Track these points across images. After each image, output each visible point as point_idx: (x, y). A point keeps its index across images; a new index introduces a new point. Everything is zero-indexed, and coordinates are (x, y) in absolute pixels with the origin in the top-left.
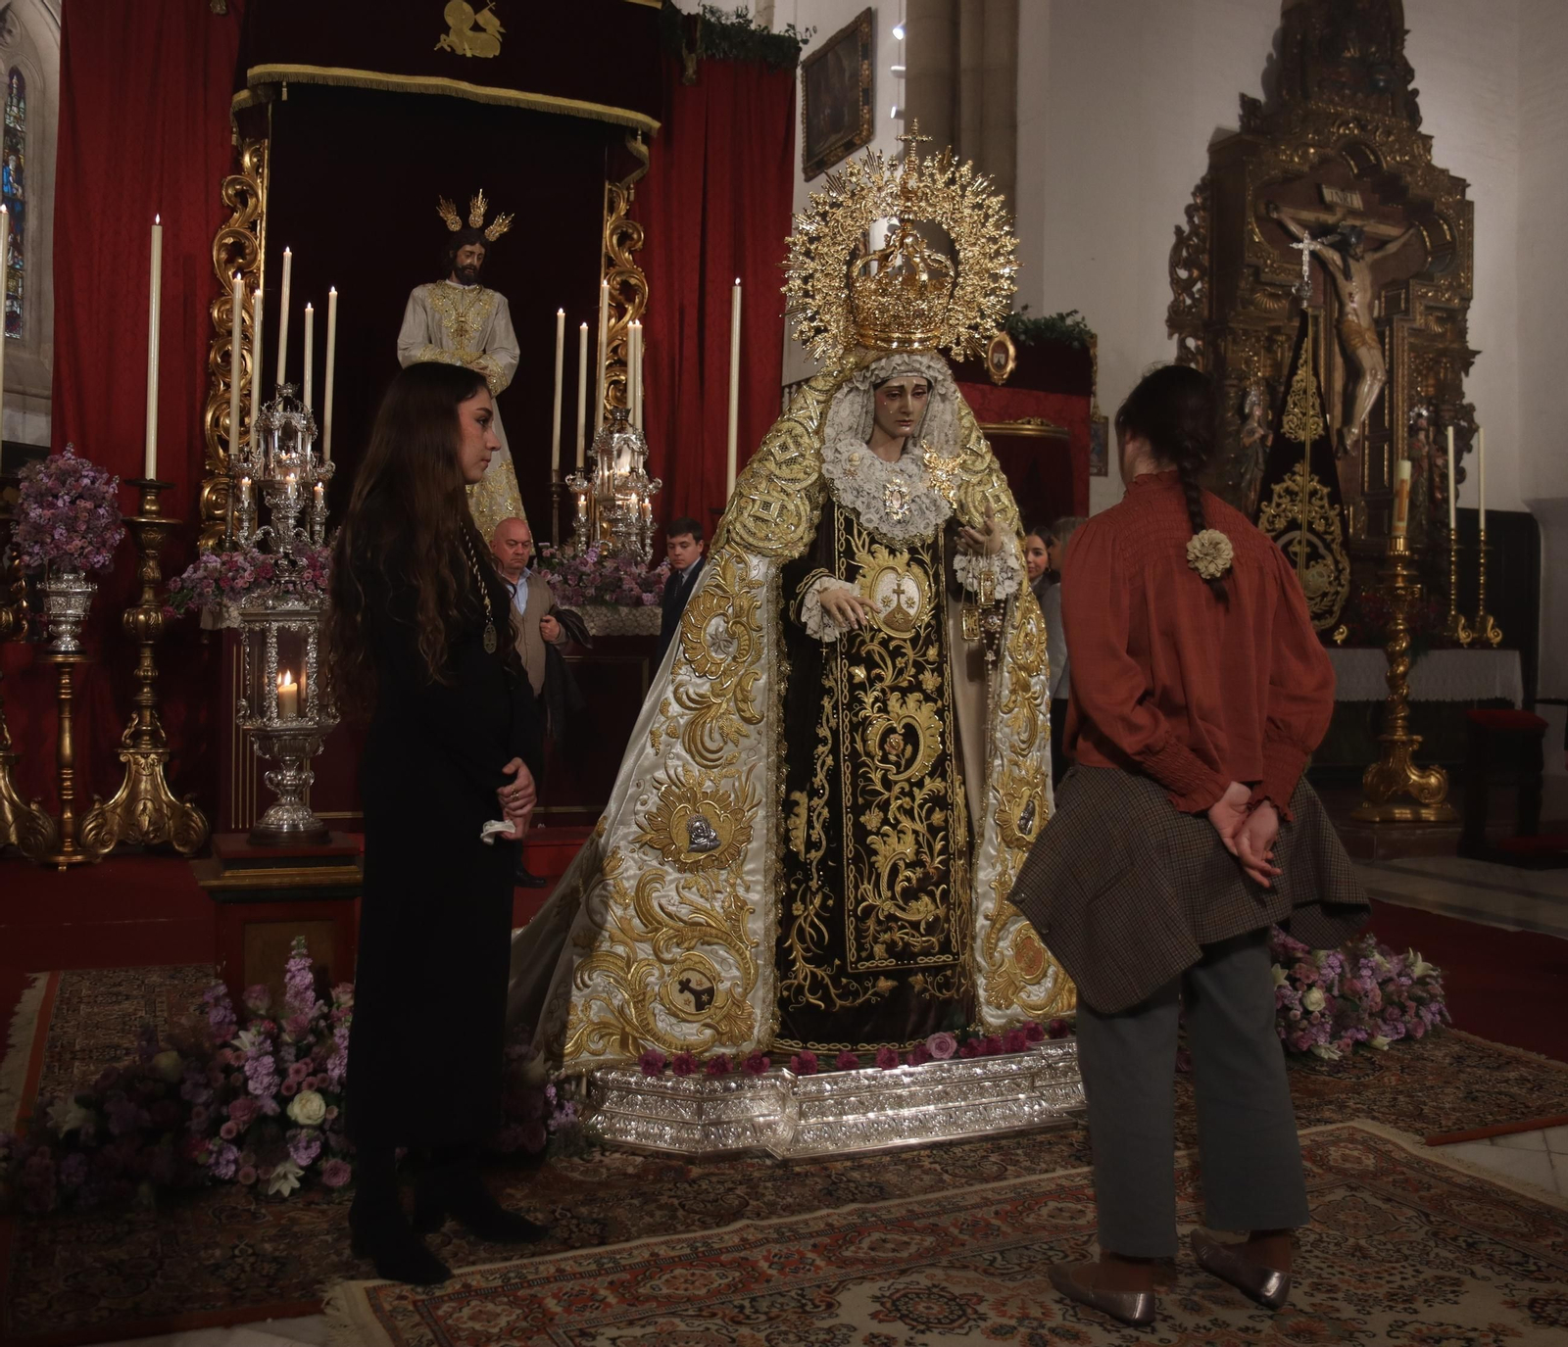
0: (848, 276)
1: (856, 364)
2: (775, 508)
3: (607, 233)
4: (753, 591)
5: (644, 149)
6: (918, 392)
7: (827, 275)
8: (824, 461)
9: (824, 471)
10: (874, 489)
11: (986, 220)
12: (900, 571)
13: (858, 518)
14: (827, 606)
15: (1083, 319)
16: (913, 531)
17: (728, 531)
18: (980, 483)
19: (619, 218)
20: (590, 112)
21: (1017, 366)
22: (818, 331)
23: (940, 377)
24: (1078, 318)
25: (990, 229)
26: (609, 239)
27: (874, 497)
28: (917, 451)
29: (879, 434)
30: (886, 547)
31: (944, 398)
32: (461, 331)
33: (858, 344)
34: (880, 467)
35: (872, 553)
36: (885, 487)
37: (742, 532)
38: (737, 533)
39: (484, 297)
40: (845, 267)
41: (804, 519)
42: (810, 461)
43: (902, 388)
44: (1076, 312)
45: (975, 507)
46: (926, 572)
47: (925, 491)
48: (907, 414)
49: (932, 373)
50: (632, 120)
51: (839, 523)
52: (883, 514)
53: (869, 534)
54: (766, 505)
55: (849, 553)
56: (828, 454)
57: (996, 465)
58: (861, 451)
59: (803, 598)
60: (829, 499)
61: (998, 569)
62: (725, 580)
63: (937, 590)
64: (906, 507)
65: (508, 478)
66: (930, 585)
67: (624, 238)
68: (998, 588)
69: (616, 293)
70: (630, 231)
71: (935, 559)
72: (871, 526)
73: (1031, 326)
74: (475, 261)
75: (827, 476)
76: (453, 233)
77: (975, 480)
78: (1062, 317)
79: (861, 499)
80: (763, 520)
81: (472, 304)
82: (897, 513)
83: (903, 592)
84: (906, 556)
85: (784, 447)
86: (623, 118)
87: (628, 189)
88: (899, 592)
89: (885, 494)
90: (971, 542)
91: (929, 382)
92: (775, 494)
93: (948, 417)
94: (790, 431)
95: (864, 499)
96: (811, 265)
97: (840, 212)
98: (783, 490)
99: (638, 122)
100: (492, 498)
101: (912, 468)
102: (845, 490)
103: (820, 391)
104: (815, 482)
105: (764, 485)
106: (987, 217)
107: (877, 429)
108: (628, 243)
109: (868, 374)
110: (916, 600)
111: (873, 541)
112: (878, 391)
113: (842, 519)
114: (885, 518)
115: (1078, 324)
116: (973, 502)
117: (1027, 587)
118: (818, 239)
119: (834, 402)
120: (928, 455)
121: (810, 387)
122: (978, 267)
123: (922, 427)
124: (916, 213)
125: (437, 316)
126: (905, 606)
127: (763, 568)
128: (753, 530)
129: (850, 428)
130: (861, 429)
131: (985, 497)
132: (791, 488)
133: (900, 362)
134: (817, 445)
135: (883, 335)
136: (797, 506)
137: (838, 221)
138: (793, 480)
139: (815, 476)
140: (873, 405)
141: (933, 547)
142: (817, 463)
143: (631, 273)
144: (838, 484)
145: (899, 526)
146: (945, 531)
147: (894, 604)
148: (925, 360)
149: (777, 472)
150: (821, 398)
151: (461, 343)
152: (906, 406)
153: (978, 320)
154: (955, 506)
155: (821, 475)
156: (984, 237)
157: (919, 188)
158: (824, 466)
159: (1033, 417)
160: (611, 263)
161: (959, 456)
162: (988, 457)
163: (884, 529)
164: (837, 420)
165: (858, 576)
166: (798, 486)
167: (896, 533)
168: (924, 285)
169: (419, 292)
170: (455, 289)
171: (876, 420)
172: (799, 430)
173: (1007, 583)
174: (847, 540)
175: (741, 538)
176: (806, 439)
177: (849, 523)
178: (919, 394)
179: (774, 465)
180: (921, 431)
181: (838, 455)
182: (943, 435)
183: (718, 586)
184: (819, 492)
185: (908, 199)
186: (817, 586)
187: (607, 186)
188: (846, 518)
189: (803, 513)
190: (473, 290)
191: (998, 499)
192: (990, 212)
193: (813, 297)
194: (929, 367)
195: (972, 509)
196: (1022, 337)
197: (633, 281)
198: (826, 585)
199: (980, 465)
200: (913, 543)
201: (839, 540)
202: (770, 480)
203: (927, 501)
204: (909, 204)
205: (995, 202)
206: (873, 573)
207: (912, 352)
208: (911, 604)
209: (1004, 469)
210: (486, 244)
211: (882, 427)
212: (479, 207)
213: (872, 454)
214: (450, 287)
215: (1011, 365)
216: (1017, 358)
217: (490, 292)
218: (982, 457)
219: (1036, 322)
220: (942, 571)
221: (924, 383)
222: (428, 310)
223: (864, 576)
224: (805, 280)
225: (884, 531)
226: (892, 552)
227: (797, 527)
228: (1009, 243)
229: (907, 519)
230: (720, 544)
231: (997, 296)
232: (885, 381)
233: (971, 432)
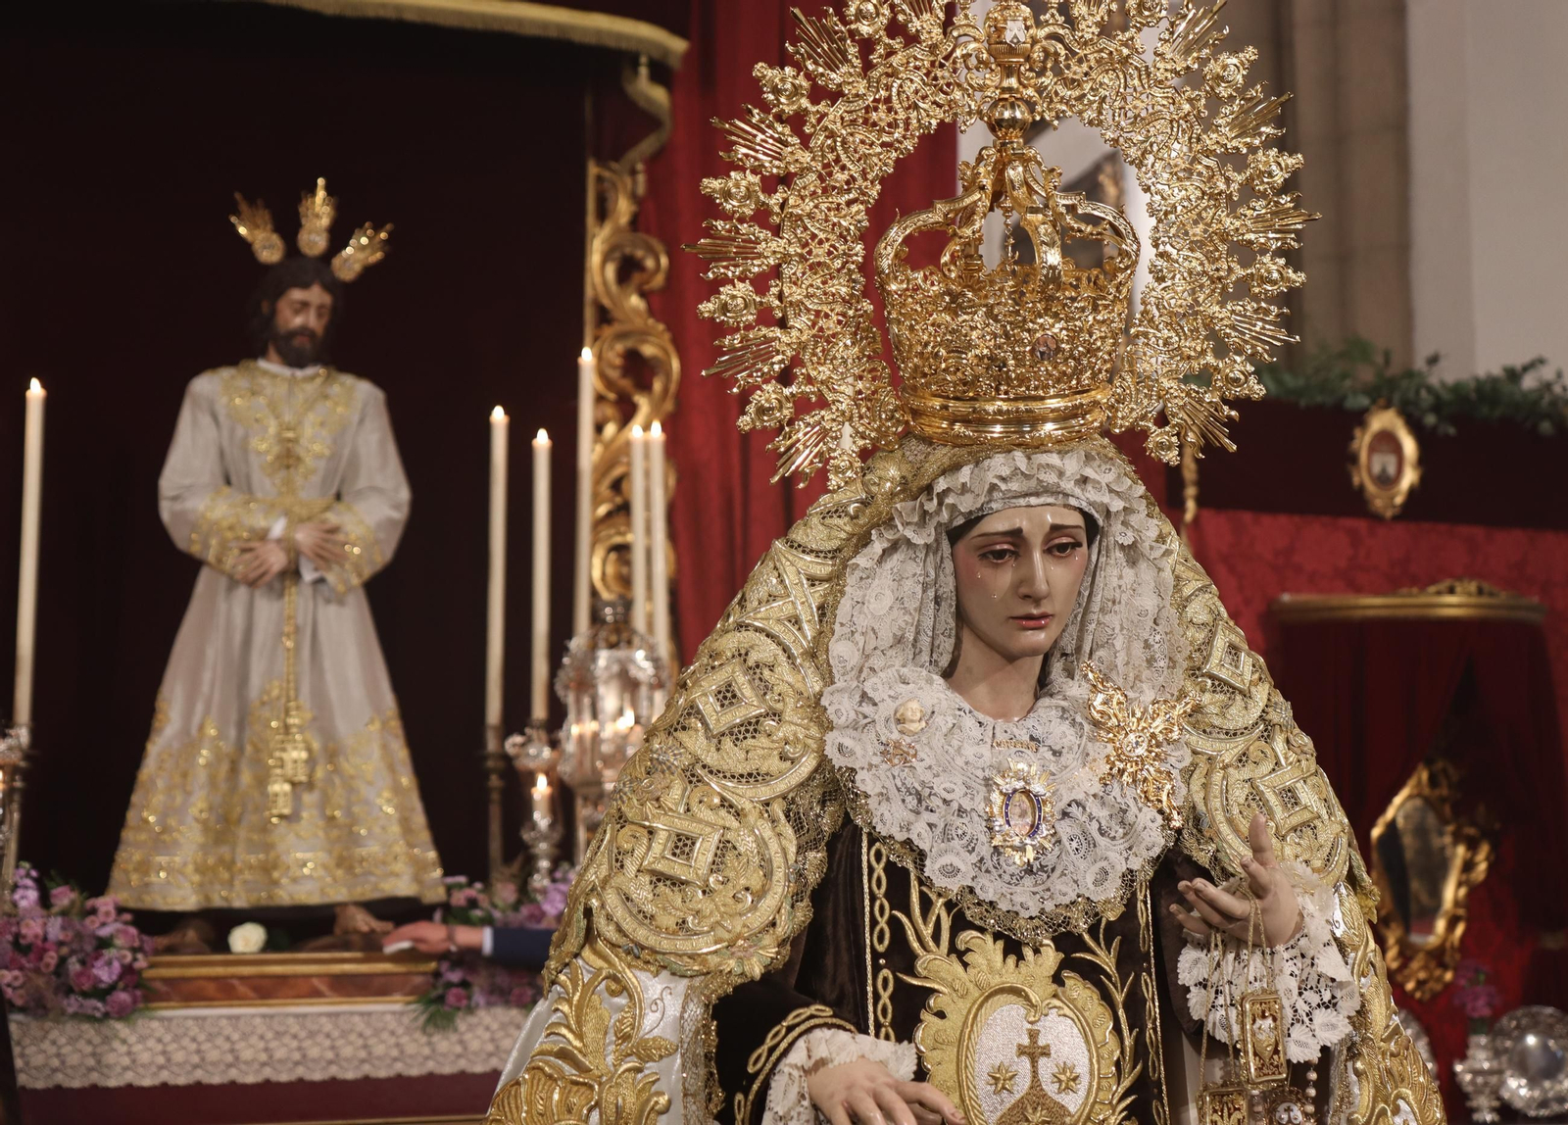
0: (868, 267)
1: (904, 482)
2: (704, 852)
3: (595, 258)
4: (651, 1067)
5: (659, 95)
6: (1059, 544)
7: (814, 268)
8: (830, 727)
9: (830, 751)
10: (960, 790)
11: (1214, 112)
12: (1034, 997)
13: (921, 867)
14: (825, 1105)
15: (1559, 375)
16: (1064, 890)
17: (588, 913)
18: (1243, 759)
19: (617, 230)
20: (545, 25)
21: (1424, 479)
22: (803, 406)
23: (1116, 505)
24: (1547, 373)
25: (1224, 135)
26: (599, 269)
27: (961, 811)
28: (1076, 689)
29: (971, 650)
30: (997, 936)
31: (1132, 553)
32: (288, 458)
33: (907, 434)
34: (977, 732)
35: (959, 954)
36: (988, 783)
37: (620, 913)
38: (609, 918)
39: (335, 389)
40: (859, 248)
41: (779, 875)
42: (795, 725)
43: (1016, 536)
44: (1541, 361)
45: (1230, 821)
46: (1106, 997)
47: (1097, 788)
48: (1037, 601)
49: (1092, 494)
50: (628, 38)
51: (873, 882)
52: (985, 850)
53: (949, 905)
54: (683, 844)
55: (901, 956)
56: (841, 706)
57: (1283, 713)
58: (931, 694)
59: (766, 1086)
60: (847, 820)
61: (1293, 984)
62: (580, 1036)
63: (1139, 1042)
64: (1044, 830)
65: (385, 747)
66: (1117, 1029)
67: (628, 269)
68: (1298, 1032)
69: (614, 374)
70: (639, 253)
71: (1128, 960)
72: (953, 886)
73: (1446, 396)
74: (311, 320)
75: (838, 761)
76: (267, 268)
77: (1229, 752)
78: (1513, 375)
79: (927, 816)
80: (676, 883)
81: (310, 405)
82: (1022, 849)
83: (1046, 1052)
84: (1051, 957)
85: (727, 696)
86: (610, 34)
87: (633, 173)
88: (1034, 1052)
89: (988, 801)
90: (1216, 918)
91: (1088, 518)
92: (705, 814)
93: (1149, 602)
94: (742, 655)
95: (933, 818)
96: (771, 248)
97: (835, 112)
98: (725, 804)
99: (640, 40)
100: (351, 790)
101: (1061, 733)
102: (884, 796)
103: (817, 553)
104: (811, 778)
105: (676, 792)
106: (1215, 102)
107: (969, 643)
108: (637, 277)
109: (931, 506)
110: (1082, 1069)
111: (960, 923)
112: (961, 546)
113: (879, 869)
114: (989, 864)
115: (1547, 386)
116: (1226, 810)
117: (1382, 1012)
118: (786, 180)
119: (851, 579)
120: (1100, 697)
121: (793, 545)
122: (1199, 229)
123: (1082, 630)
124: (1031, 106)
125: (240, 432)
126: (1050, 1089)
127: (673, 1005)
128: (649, 908)
129: (899, 640)
130: (925, 641)
131: (1256, 796)
132: (746, 796)
133: (1005, 472)
134: (814, 684)
135: (962, 408)
136: (762, 843)
137: (832, 135)
138: (752, 777)
139: (808, 764)
140: (951, 580)
141: (1121, 931)
142: (814, 731)
143: (644, 335)
144: (866, 782)
145: (1028, 881)
146: (1153, 885)
147: (1022, 1085)
148: (1072, 465)
149: (711, 759)
150: (823, 569)
151: (288, 483)
152: (1029, 580)
153: (1210, 359)
154: (1177, 822)
155: (823, 763)
156: (1208, 153)
157: (1035, 41)
158: (832, 738)
159: (1459, 578)
160: (604, 316)
161: (1182, 694)
162: (1262, 693)
163: (989, 889)
164: (862, 622)
165: (925, 1015)
166: (764, 792)
167: (1018, 899)
168: (1054, 278)
169: (204, 385)
170: (274, 376)
171: (961, 617)
172: (765, 651)
173: (1321, 1016)
174: (894, 923)
175: (619, 930)
176: (784, 668)
177: (898, 880)
178: (1062, 548)
179: (702, 739)
180: (1080, 639)
181: (867, 709)
182: (1138, 648)
183: (564, 1055)
184: (823, 803)
185: (1009, 71)
186: (798, 1056)
187: (593, 170)
188: (890, 868)
189: (778, 860)
190: (312, 378)
191: (1290, 796)
192: (1223, 91)
193: (783, 324)
194: (1084, 480)
195: (1225, 829)
196: (1430, 419)
197: (648, 350)
198: (821, 1052)
199: (1241, 716)
200: (1067, 921)
201: (874, 923)
202: (692, 778)
203: (1102, 814)
204: (1013, 82)
205: (1234, 65)
206: (963, 1006)
207: (1038, 446)
208: (1067, 1080)
209: (1304, 720)
210: (333, 286)
211: (981, 637)
212: (319, 209)
213: (958, 700)
214: (265, 373)
215: (1409, 478)
216: (1422, 461)
217: (348, 380)
218: (1246, 695)
219: (1457, 389)
220: (1149, 989)
221: (1076, 520)
222: (222, 419)
223: (941, 1015)
224: (760, 284)
225: (989, 896)
226: (1013, 948)
227: (760, 895)
228: (1278, 166)
229: (1049, 860)
230: (572, 944)
231: (1256, 298)
232: (973, 520)
233: (1212, 634)
